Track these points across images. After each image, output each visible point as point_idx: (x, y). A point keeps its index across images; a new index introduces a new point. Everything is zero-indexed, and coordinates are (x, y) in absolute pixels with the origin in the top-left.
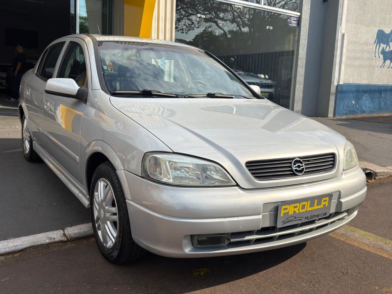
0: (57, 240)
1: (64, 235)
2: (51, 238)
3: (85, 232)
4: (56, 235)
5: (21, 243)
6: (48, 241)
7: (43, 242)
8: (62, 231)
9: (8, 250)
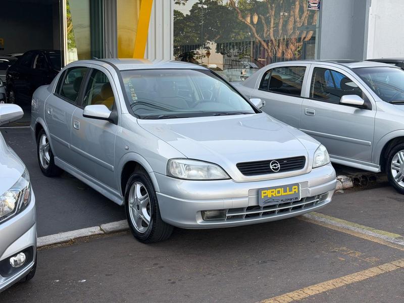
0: (96, 233)
1: (101, 230)
2: (92, 232)
3: (117, 227)
4: (95, 230)
5: (70, 235)
6: (90, 234)
7: (87, 234)
8: (99, 227)
9: (62, 240)
